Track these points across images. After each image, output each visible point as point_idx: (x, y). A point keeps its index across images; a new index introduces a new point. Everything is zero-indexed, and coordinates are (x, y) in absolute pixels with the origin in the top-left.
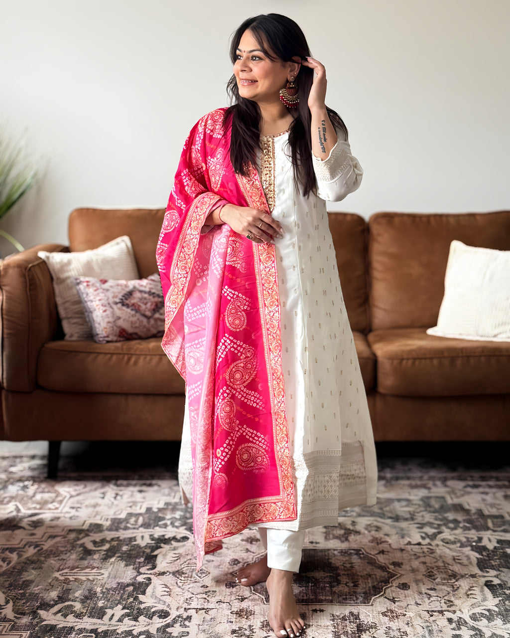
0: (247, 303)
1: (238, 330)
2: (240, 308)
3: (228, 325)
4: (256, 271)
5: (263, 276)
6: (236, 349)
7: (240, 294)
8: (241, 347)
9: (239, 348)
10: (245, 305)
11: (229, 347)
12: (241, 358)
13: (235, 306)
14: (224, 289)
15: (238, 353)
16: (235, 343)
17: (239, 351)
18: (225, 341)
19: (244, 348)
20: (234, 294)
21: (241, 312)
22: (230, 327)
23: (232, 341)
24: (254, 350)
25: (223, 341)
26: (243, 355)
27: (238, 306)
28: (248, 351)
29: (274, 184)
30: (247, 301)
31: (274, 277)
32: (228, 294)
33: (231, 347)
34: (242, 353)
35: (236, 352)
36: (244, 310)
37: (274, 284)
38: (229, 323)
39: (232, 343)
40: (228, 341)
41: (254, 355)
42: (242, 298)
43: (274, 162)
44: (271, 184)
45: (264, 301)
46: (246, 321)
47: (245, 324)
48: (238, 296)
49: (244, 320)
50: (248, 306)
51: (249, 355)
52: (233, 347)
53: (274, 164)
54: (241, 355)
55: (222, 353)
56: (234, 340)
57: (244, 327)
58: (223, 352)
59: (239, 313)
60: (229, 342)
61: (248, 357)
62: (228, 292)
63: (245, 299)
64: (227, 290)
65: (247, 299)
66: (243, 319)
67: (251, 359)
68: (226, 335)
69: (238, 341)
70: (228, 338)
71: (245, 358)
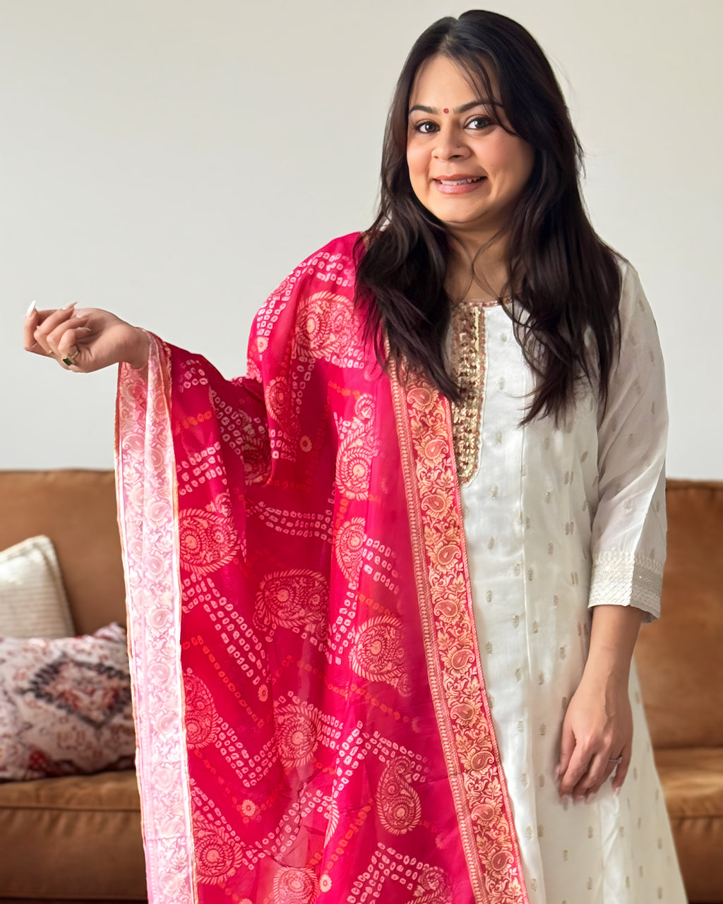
0: (419, 767)
1: (404, 831)
2: (405, 781)
3: (383, 822)
4: (434, 691)
5: (450, 702)
6: (402, 875)
7: (402, 748)
8: (413, 868)
9: (408, 873)
10: (414, 771)
11: (387, 872)
12: (416, 894)
13: (394, 776)
14: (372, 740)
15: (407, 884)
16: (400, 862)
17: (409, 880)
18: (379, 860)
19: (420, 872)
20: (391, 749)
21: (407, 790)
22: (387, 826)
23: (392, 858)
24: (443, 875)
25: (374, 860)
26: (419, 887)
27: (400, 775)
28: (430, 878)
29: (479, 417)
30: (417, 763)
31: (478, 700)
32: (380, 750)
33: (392, 873)
34: (416, 883)
35: (403, 881)
36: (414, 784)
37: (480, 715)
38: (386, 819)
39: (394, 864)
40: (384, 859)
41: (445, 887)
42: (407, 755)
43: (482, 363)
44: (471, 416)
45: (459, 758)
46: (419, 809)
47: (418, 816)
48: (398, 753)
49: (415, 807)
50: (422, 773)
51: (432, 886)
52: (395, 872)
53: (483, 368)
54: (415, 888)
55: (375, 889)
56: (397, 856)
57: (415, 822)
58: (377, 885)
59: (403, 792)
60: (388, 862)
61: (431, 891)
62: (379, 746)
63: (412, 759)
64: (378, 742)
65: (419, 757)
66: (412, 805)
67: (439, 895)
68: (380, 845)
69: (407, 857)
70: (385, 852)
71: (424, 894)
